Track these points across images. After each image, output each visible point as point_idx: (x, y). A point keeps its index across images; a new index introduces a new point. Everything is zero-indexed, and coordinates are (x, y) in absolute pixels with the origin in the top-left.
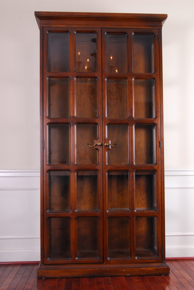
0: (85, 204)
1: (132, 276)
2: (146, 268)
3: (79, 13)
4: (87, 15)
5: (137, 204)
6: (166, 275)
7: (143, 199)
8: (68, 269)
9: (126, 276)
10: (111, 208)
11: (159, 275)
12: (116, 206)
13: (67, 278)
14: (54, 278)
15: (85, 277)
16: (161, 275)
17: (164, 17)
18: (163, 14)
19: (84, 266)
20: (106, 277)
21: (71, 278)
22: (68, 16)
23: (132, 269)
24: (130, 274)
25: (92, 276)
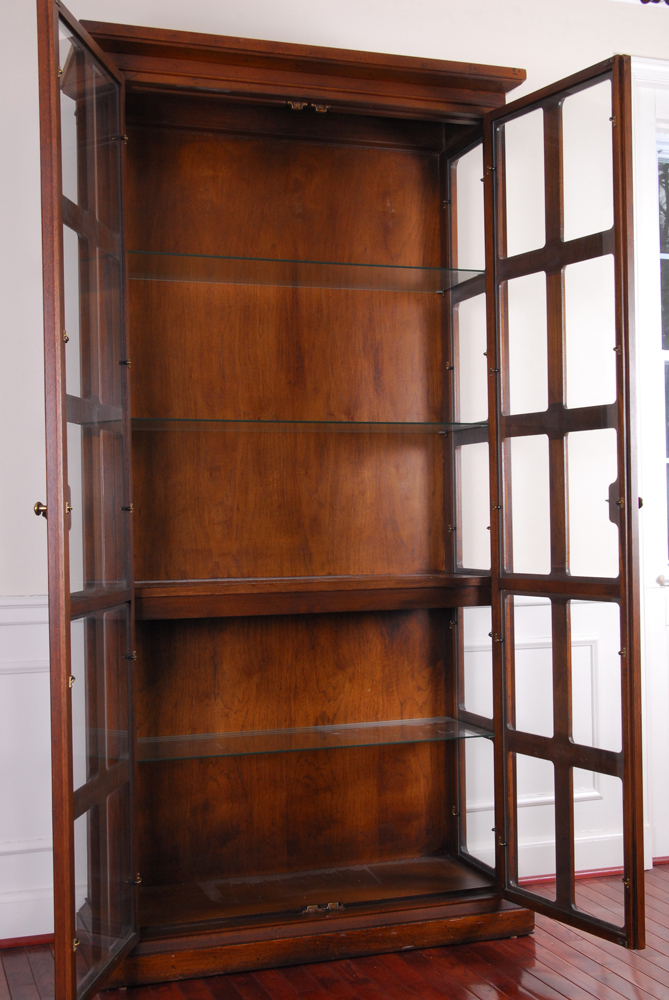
0: (227, 715)
1: (420, 949)
2: (463, 918)
3: (237, 40)
4: (266, 50)
5: (402, 704)
6: (522, 936)
7: (419, 688)
8: (208, 947)
9: (401, 952)
10: (316, 724)
11: (502, 939)
12: (331, 717)
13: (207, 978)
14: (162, 983)
15: (267, 969)
16: (509, 938)
17: (514, 77)
18: (514, 69)
19: (261, 930)
20: (336, 960)
21: (219, 975)
22: (198, 47)
23: (418, 926)
24: (413, 943)
25: (291, 964)
